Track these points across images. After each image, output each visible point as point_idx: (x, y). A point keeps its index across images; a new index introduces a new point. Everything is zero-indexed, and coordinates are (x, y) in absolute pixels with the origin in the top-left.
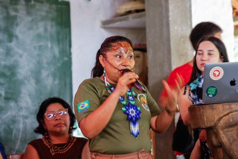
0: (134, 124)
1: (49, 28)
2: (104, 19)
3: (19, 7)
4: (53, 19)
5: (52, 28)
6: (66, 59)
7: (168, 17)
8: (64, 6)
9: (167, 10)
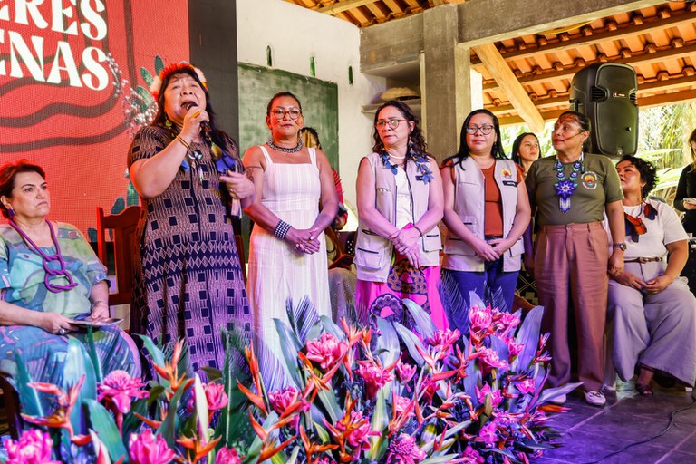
0: (565, 199)
1: (321, 110)
2: (364, 105)
3: (297, 87)
4: (324, 101)
5: (324, 112)
6: (334, 142)
7: (454, 105)
8: (333, 89)
9: (454, 98)
